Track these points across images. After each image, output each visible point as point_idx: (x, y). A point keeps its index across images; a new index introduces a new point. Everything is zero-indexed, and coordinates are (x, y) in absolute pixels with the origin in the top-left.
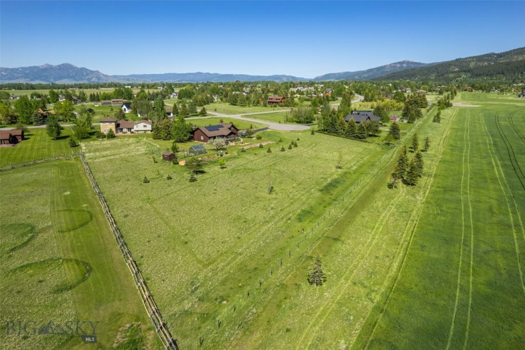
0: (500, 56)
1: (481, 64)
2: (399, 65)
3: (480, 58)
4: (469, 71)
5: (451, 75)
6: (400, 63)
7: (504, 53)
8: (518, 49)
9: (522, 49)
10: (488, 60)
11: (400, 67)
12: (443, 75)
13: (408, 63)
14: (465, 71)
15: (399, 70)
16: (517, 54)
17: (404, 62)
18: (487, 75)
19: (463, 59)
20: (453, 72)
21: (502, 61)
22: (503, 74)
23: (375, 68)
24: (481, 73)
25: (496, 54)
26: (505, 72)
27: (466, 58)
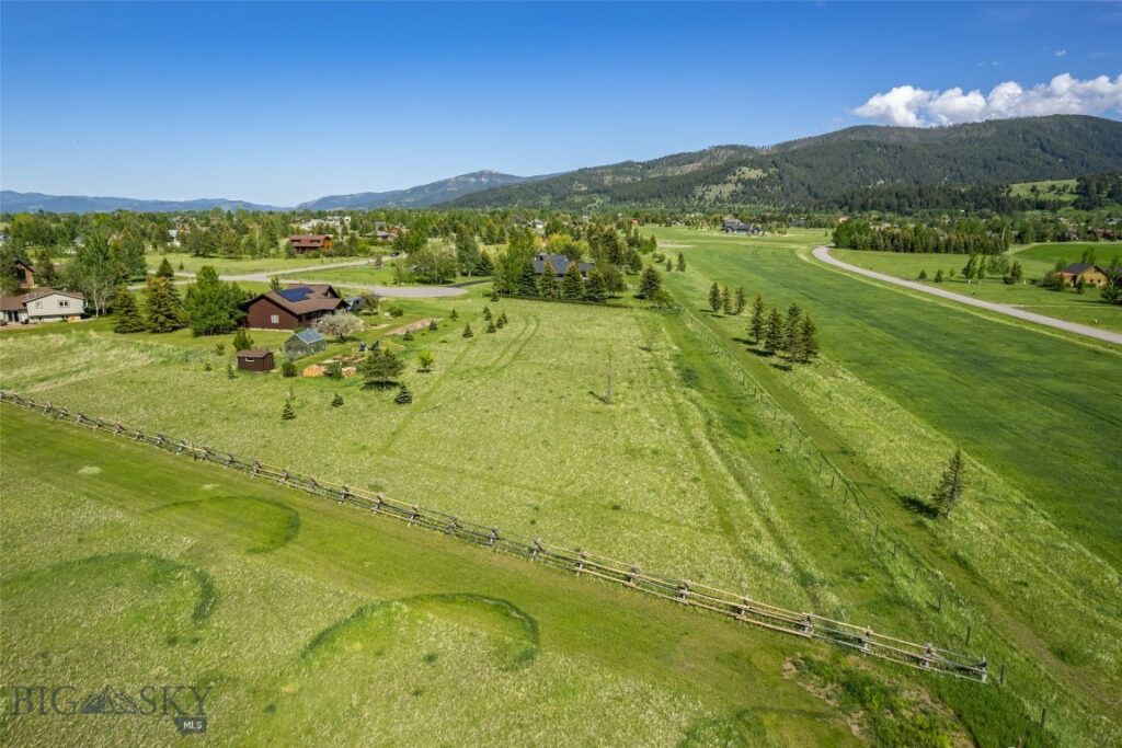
0: (648, 165)
1: (620, 179)
2: (473, 180)
3: (618, 169)
4: (606, 192)
5: (578, 199)
6: (474, 175)
7: (652, 161)
8: (671, 157)
9: (677, 156)
10: (630, 173)
11: (476, 183)
12: (563, 198)
13: (490, 175)
14: (599, 192)
15: (475, 190)
16: (671, 164)
17: (481, 174)
18: (636, 200)
19: (590, 169)
20: (579, 193)
21: (653, 174)
22: (659, 197)
23: (427, 186)
24: (627, 194)
25: (641, 164)
26: (663, 195)
27: (595, 169)
